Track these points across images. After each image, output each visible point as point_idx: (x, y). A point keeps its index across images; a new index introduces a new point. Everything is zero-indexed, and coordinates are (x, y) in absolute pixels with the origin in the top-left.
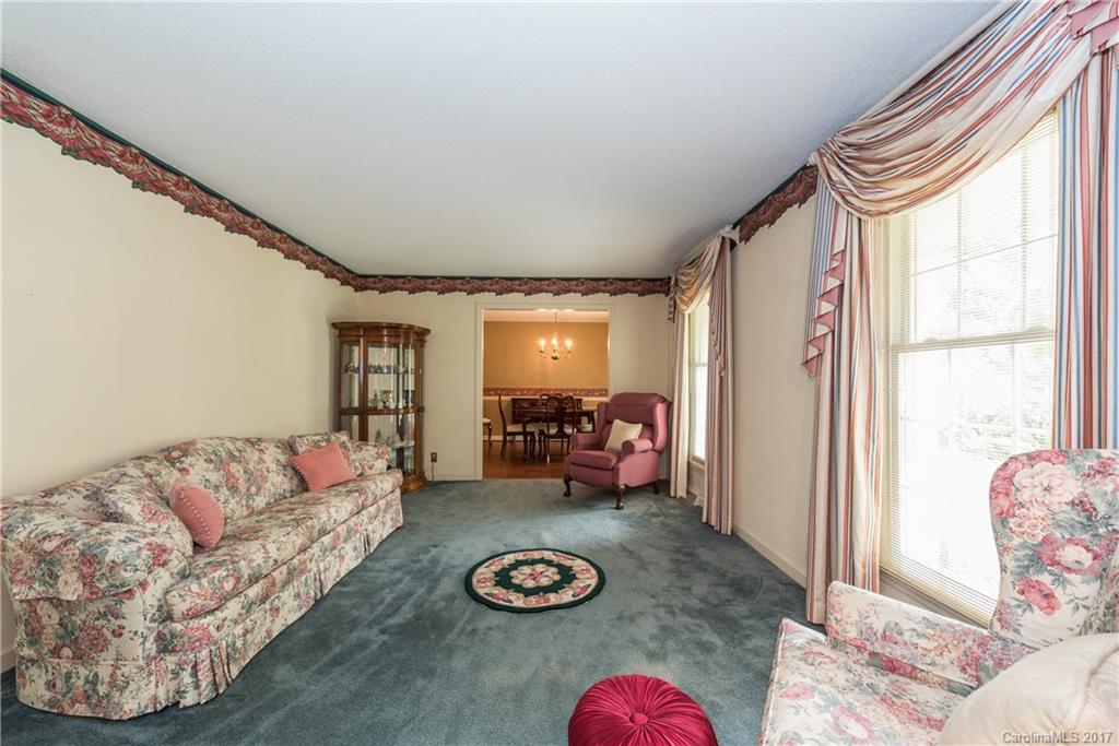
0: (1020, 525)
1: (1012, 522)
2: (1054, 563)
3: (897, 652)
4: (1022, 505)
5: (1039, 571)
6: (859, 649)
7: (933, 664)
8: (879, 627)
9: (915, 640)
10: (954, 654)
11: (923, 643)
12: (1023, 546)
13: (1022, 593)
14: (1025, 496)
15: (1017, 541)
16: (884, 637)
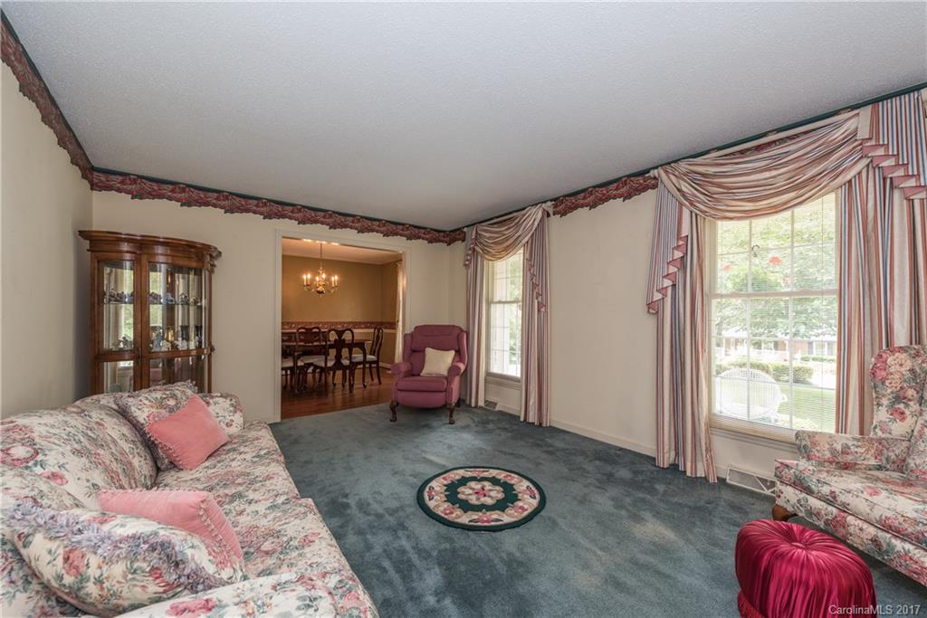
0: (890, 383)
1: (887, 383)
2: (905, 398)
3: (849, 458)
4: (892, 374)
5: (899, 403)
6: (831, 463)
7: (864, 459)
8: (839, 448)
9: (856, 450)
10: (873, 451)
11: (859, 450)
12: (892, 393)
13: (892, 414)
14: (892, 370)
15: (889, 391)
16: (842, 453)
